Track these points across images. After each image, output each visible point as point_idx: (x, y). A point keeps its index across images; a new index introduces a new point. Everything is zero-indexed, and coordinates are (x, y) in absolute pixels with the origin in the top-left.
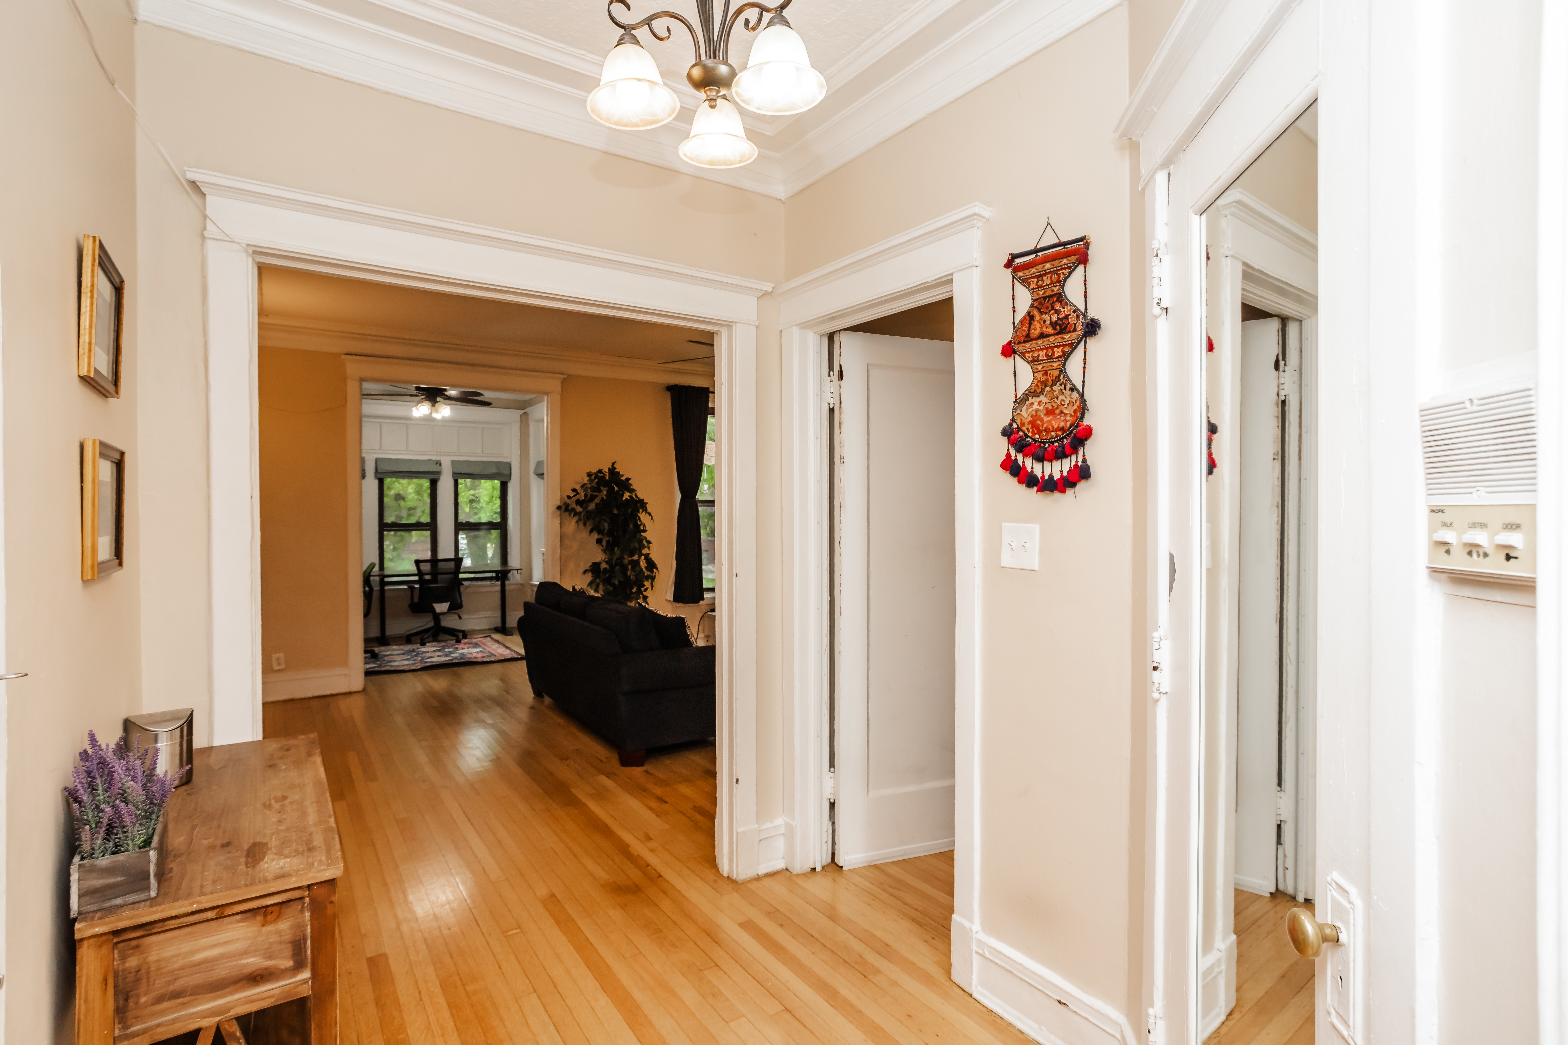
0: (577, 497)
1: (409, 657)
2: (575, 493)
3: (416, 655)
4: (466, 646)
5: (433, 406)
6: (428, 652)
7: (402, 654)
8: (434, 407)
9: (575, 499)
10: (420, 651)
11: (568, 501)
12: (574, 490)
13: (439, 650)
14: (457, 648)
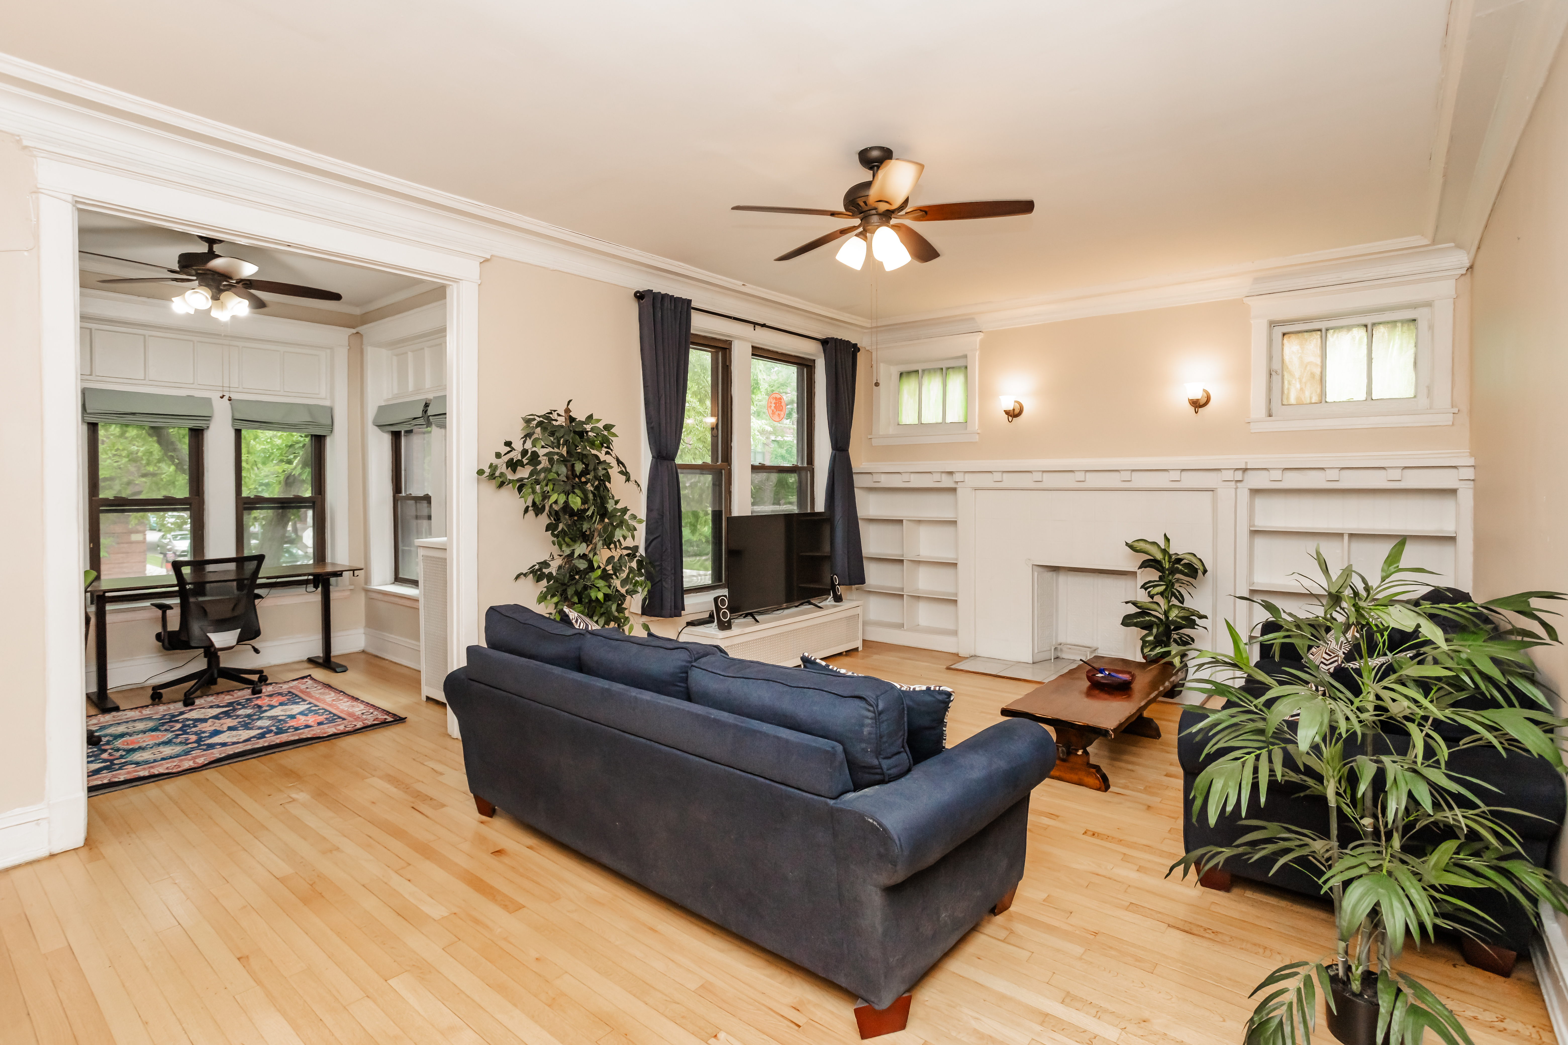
0: (512, 455)
1: (170, 735)
2: (508, 449)
3: (184, 730)
4: (275, 701)
5: (215, 298)
6: (205, 720)
7: (153, 730)
8: (218, 299)
9: (506, 458)
10: (188, 720)
11: (495, 461)
12: (508, 444)
13: (227, 714)
14: (260, 707)
